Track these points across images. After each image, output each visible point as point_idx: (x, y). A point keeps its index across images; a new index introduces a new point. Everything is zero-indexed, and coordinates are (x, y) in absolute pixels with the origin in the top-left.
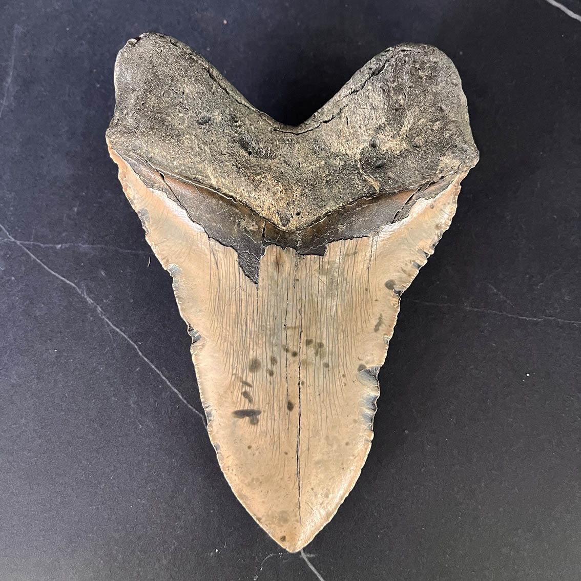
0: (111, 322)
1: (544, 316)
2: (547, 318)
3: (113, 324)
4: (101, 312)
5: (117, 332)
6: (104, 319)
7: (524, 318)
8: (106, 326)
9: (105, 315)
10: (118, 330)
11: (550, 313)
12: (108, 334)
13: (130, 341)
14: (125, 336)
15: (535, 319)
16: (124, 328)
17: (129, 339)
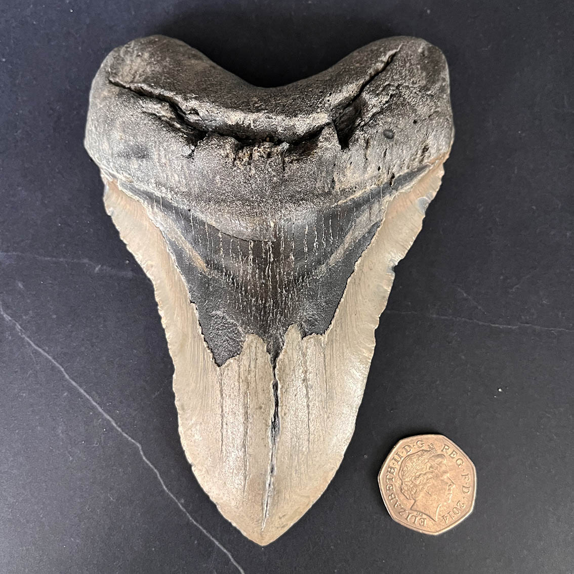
0: (33, 342)
1: (519, 323)
2: (522, 325)
3: (35, 344)
4: (21, 330)
6: (24, 338)
7: (497, 325)
8: (27, 346)
9: (24, 333)
10: (40, 350)
11: (526, 319)
12: (30, 355)
13: (55, 363)
14: (50, 357)
15: (509, 327)
16: (47, 348)
17: (53, 361)
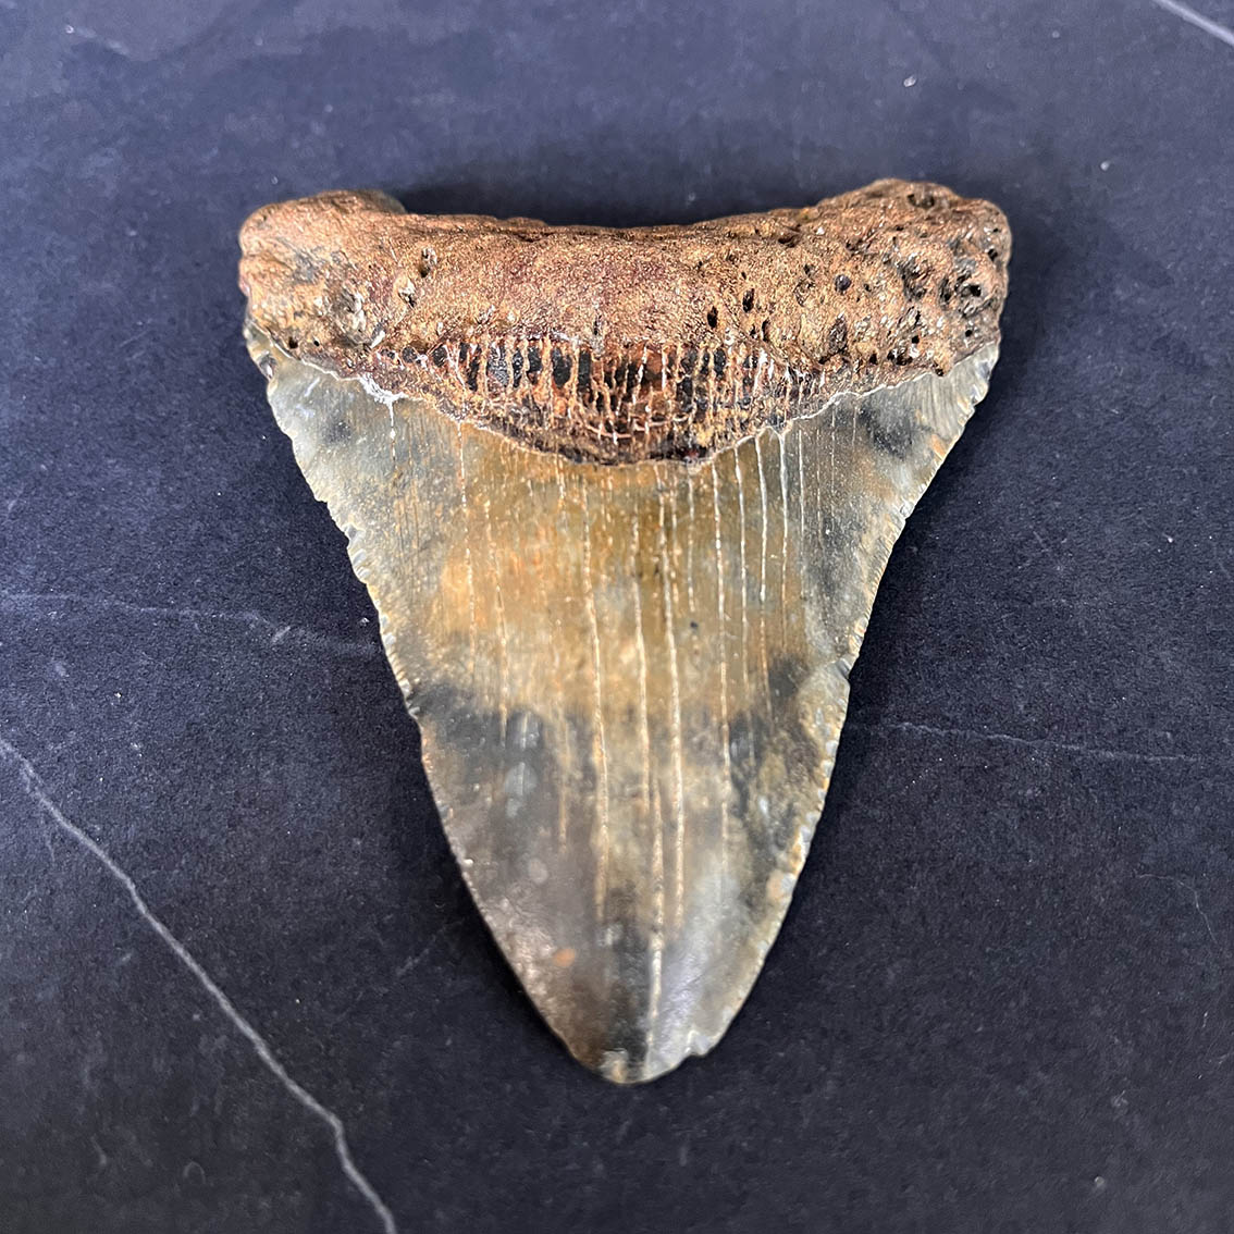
0: (62, 811)
5: (75, 842)
6: (37, 801)
8: (42, 822)
9: (42, 788)
10: (78, 833)
12: (44, 848)
13: (113, 868)
16: (98, 828)
17: (109, 862)
